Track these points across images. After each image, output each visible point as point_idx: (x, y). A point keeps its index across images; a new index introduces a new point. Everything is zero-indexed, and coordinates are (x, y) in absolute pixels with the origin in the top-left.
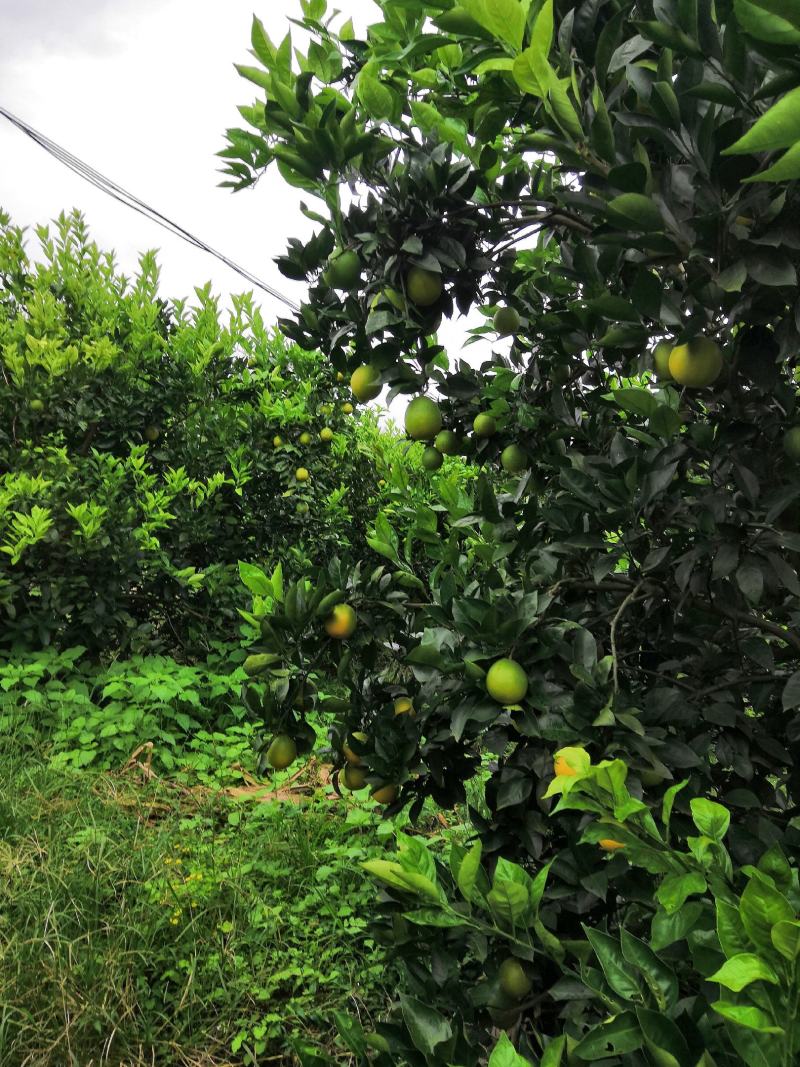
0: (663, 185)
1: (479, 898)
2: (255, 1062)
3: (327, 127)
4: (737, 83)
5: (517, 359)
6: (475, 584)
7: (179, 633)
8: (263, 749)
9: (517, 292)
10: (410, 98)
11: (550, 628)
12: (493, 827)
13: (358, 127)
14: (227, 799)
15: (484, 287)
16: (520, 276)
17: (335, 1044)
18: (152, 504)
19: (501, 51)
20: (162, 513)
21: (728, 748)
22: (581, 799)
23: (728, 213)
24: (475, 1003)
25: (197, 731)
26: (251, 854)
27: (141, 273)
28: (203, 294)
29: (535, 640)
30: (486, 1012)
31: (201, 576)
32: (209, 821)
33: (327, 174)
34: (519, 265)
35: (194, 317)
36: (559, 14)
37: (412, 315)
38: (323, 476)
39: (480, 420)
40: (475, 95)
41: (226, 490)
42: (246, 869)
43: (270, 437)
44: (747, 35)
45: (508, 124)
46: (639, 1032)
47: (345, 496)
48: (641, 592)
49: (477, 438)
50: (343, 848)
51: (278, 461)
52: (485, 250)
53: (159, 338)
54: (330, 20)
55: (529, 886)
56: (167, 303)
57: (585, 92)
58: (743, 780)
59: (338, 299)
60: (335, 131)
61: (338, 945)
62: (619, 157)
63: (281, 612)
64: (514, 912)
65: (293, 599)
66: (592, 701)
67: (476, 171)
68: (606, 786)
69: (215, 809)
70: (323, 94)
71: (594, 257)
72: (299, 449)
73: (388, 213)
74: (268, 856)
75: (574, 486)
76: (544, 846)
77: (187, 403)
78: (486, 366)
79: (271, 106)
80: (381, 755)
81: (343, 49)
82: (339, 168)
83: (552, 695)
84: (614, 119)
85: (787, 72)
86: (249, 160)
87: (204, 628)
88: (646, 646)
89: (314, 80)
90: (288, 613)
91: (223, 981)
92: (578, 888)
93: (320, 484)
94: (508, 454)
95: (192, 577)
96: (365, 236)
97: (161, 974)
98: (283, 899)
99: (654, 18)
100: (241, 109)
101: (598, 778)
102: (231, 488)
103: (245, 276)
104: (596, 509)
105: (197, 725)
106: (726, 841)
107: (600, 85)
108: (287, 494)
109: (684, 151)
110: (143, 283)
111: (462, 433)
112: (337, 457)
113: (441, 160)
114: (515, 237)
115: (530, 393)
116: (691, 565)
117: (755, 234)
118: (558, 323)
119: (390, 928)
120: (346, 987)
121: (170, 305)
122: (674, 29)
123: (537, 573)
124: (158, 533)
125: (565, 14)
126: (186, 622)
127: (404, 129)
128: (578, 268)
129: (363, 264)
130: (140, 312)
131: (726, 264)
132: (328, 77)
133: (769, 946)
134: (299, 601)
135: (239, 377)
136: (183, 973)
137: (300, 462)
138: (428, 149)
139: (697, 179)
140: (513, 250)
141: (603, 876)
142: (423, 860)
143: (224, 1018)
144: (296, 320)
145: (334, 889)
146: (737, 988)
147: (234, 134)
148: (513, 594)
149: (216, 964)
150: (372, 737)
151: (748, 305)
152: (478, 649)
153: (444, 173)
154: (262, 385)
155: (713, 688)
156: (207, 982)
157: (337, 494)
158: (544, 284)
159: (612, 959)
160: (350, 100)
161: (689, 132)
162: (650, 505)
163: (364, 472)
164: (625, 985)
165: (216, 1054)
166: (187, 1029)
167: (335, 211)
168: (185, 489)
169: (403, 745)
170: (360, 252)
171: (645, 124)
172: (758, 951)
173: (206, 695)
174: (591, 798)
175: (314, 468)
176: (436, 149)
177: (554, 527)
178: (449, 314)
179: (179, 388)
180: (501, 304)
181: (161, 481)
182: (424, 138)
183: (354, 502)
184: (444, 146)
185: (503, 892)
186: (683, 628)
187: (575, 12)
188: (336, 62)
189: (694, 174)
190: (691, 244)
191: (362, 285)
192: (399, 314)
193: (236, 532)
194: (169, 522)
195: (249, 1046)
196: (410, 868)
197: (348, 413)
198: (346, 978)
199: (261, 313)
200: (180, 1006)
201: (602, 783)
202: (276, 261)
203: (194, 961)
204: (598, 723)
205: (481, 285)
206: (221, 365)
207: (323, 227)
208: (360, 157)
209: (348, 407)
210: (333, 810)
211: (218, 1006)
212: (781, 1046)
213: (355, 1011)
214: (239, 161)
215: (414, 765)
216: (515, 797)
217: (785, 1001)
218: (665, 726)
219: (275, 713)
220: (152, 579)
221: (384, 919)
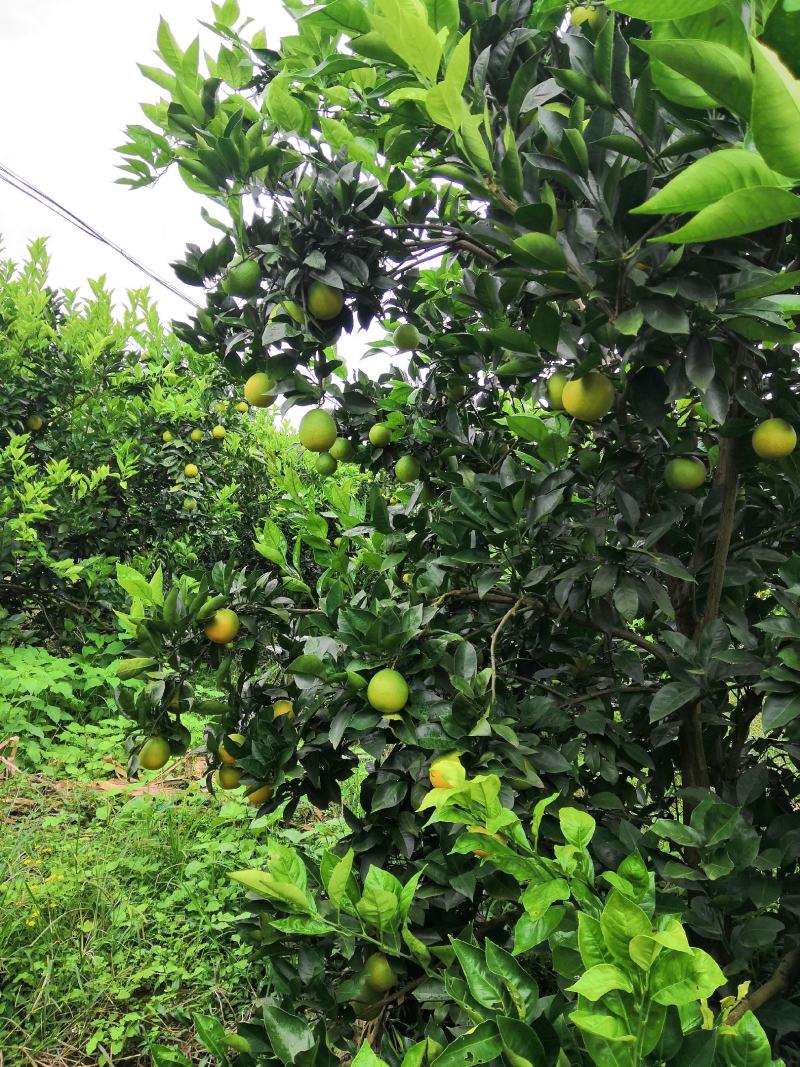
0: (568, 226)
1: (348, 905)
2: (111, 1063)
3: (232, 137)
4: (645, 136)
5: (414, 374)
6: (362, 594)
7: (54, 623)
8: (135, 751)
9: (418, 311)
10: (321, 113)
11: (432, 640)
12: (366, 828)
13: (265, 139)
14: (96, 793)
15: (386, 303)
16: (422, 296)
17: (195, 1041)
18: (30, 494)
19: (415, 79)
20: (41, 504)
21: (596, 754)
22: (454, 811)
23: (628, 260)
24: (340, 1000)
25: (69, 722)
26: (118, 849)
27: (30, 260)
28: (97, 286)
29: (417, 652)
30: (350, 1007)
31: (79, 568)
32: (75, 817)
33: (230, 183)
34: (422, 284)
35: (86, 309)
36: (475, 49)
37: (312, 328)
38: (214, 473)
39: (376, 431)
40: (387, 117)
41: (111, 483)
42: (111, 866)
43: (159, 432)
44: (658, 93)
45: (418, 146)
46: (499, 1040)
47: (236, 493)
48: (522, 606)
49: (373, 448)
50: (215, 843)
51: (167, 455)
52: (388, 269)
53: (46, 327)
54: (242, 27)
55: (398, 894)
56: (57, 292)
57: (497, 130)
58: (609, 783)
59: (235, 305)
60: (240, 142)
61: (204, 941)
62: (527, 196)
63: (160, 615)
64: (383, 920)
65: (173, 604)
66: (470, 712)
67: (385, 192)
68: (480, 800)
69: (84, 803)
70: (230, 101)
71: (497, 286)
72: (190, 445)
73: (292, 225)
74: (137, 852)
75: (464, 504)
76: (416, 847)
77: (74, 395)
78: (384, 378)
79: (175, 108)
80: (257, 758)
81: (254, 58)
82: (243, 179)
83: (432, 704)
84: (523, 159)
85: (694, 132)
86: (150, 159)
87: (81, 619)
88: (523, 653)
89: (223, 85)
90: (166, 618)
91: (80, 982)
92: (447, 887)
93: (210, 480)
94: (402, 464)
95: (70, 569)
96: (267, 248)
97: (13, 977)
98: (150, 895)
99: (568, 66)
100: (143, 106)
101: (472, 791)
102: (116, 481)
103: (142, 268)
104: (483, 528)
105: (68, 717)
106: (589, 847)
107: (512, 124)
108: (173, 489)
109: (590, 197)
110: (31, 269)
111: (357, 441)
112: (228, 454)
113: (349, 179)
114: (419, 258)
115: (426, 408)
116: (571, 584)
117: (652, 282)
118: (457, 345)
119: (257, 928)
120: (209, 983)
121: (61, 294)
122: (589, 79)
123: (424, 586)
124: (36, 524)
125: (481, 49)
126: (62, 613)
127: (313, 143)
128: (480, 297)
129: (263, 273)
130: (27, 300)
131: (625, 308)
132: (238, 83)
133: (627, 957)
134: (180, 605)
135: (132, 369)
136: (38, 975)
137: (190, 458)
138: (336, 166)
139: (601, 224)
140: (417, 270)
141: (472, 876)
142: (293, 868)
143: (82, 1019)
144: (192, 324)
145: (204, 884)
146: (594, 998)
147: (134, 130)
148: (399, 606)
149: (74, 965)
150: (249, 740)
151: (642, 348)
152: (361, 658)
153: (350, 191)
154: (154, 380)
155: (585, 697)
156: (64, 983)
157: (228, 491)
158: (444, 304)
159: (477, 969)
160: (258, 109)
161: (596, 180)
162: (535, 527)
163: (257, 469)
164: (489, 994)
165: (69, 1057)
166: (39, 1032)
167: (238, 220)
168: (68, 480)
169: (280, 748)
170: (261, 261)
171: (554, 168)
172: (615, 961)
173: (80, 687)
174: (464, 809)
175: (204, 464)
176: (344, 168)
177: (441, 540)
178: (349, 329)
179: (66, 379)
180: (402, 320)
181: (42, 471)
182: (333, 154)
183: (245, 499)
184: (352, 165)
185: (373, 901)
186: (560, 639)
187: (491, 49)
188: (246, 70)
189: (598, 220)
190: (592, 285)
191: (263, 293)
192: (298, 327)
193: (118, 525)
194: (48, 513)
195: (105, 1046)
196: (281, 877)
197: (243, 412)
198: (210, 973)
199: (158, 308)
200: (33, 1008)
201: (475, 796)
202: (173, 266)
203: (50, 963)
204: (473, 734)
205: (383, 301)
206: (112, 359)
207: (224, 234)
208: (266, 169)
209: (243, 406)
210: (207, 804)
211: (74, 1008)
212: (632, 1050)
213: (219, 1007)
214: (138, 158)
215: (290, 766)
216: (390, 800)
217: (638, 1007)
218: (537, 732)
219: (149, 715)
220: (28, 569)
221: (251, 919)
